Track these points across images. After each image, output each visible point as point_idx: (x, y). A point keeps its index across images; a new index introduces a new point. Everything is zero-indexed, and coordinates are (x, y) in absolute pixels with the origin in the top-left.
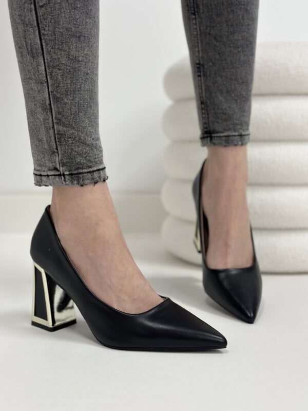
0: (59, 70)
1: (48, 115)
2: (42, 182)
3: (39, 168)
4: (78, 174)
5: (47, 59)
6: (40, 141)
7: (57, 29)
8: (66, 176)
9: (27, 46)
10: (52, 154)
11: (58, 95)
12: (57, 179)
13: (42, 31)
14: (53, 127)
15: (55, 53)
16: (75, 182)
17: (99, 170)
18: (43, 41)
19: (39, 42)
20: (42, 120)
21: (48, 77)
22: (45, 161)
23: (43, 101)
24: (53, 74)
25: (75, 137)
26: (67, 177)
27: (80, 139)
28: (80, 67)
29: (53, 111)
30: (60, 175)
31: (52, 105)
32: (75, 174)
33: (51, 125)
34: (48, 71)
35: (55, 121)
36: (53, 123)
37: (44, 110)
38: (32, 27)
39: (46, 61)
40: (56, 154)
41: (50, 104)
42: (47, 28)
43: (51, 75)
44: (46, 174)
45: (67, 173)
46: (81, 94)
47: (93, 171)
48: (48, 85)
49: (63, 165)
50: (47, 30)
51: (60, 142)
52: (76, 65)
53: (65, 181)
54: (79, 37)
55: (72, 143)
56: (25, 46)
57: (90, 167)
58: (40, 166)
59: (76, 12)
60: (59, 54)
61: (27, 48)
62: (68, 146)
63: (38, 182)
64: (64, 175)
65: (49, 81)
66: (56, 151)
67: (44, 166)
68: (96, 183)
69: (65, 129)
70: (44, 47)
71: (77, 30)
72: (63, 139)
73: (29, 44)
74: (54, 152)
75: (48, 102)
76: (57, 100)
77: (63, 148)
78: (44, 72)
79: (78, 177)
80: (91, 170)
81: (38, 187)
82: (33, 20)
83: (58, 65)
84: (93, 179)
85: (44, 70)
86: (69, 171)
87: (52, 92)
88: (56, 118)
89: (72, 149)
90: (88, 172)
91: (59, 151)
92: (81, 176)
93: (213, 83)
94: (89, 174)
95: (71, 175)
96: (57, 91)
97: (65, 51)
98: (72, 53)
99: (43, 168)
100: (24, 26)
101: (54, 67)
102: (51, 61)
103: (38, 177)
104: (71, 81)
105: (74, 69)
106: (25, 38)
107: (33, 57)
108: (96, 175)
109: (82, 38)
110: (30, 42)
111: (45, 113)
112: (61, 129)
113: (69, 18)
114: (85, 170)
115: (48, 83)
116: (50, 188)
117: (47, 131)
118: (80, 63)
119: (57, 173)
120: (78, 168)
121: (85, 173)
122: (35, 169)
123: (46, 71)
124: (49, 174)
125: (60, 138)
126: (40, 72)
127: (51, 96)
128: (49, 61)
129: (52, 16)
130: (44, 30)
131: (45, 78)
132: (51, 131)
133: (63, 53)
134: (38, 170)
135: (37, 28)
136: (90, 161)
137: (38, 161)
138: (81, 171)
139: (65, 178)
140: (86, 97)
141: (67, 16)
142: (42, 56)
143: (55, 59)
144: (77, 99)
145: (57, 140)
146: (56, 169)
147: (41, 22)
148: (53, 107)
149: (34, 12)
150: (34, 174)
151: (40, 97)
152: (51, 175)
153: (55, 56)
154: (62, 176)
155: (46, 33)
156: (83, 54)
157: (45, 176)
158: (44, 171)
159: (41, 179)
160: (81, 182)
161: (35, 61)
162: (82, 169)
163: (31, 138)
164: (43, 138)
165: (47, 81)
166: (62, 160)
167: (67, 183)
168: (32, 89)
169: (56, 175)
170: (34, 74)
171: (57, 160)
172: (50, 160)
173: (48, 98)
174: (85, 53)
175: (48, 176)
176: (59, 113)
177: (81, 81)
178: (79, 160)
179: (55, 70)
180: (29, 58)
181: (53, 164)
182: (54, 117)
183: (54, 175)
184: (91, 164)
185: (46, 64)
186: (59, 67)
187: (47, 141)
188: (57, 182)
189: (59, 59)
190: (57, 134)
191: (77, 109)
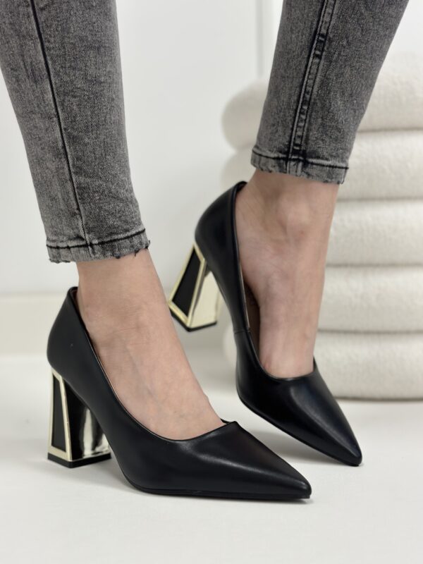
0: (75, 97)
1: (62, 162)
2: (60, 256)
3: (54, 238)
4: (111, 241)
5: (56, 83)
6: (53, 199)
7: (66, 40)
8: (95, 246)
9: (25, 67)
10: (72, 216)
11: (75, 134)
12: (82, 251)
13: (46, 44)
14: (71, 179)
15: (66, 73)
16: (109, 254)
17: (138, 233)
18: (48, 58)
19: (43, 59)
20: (54, 170)
21: (59, 109)
22: (62, 227)
23: (53, 143)
24: (66, 104)
25: (104, 191)
26: (97, 248)
27: (111, 192)
28: (101, 91)
29: (69, 156)
30: (86, 246)
31: (67, 147)
32: (107, 242)
33: (68, 177)
34: (57, 100)
35: (72, 170)
36: (70, 173)
37: (57, 155)
38: (32, 39)
39: (54, 85)
40: (78, 216)
41: (64, 147)
42: (52, 40)
43: (63, 105)
44: (64, 245)
45: (95, 241)
46: (107, 129)
47: (132, 236)
48: (59, 119)
49: (90, 230)
50: (53, 43)
51: (82, 199)
52: (97, 88)
53: (94, 253)
54: (99, 48)
55: (100, 199)
56: (23, 66)
57: (127, 230)
58: (55, 235)
59: (92, 12)
60: (72, 74)
61: (27, 70)
62: (95, 204)
63: (54, 257)
64: (91, 245)
65: (60, 114)
66: (77, 212)
67: (61, 235)
68: (136, 252)
69: (88, 180)
70: (50, 66)
71: (94, 38)
72: (86, 195)
73: (29, 63)
74: (75, 214)
75: (60, 144)
76: (74, 140)
77: (87, 208)
78: (52, 102)
79: (112, 246)
80: (129, 234)
81: (55, 263)
82: (32, 29)
83: (72, 91)
84: (132, 246)
85: (52, 100)
86: (98, 239)
87: (65, 129)
88: (74, 165)
89: (100, 208)
90: (125, 238)
91: (82, 212)
92: (116, 244)
93: (337, 75)
94: (127, 240)
95: (102, 243)
96: (73, 128)
97: (81, 70)
98: (90, 72)
99: (61, 238)
100: (19, 38)
101: (66, 94)
102: (61, 86)
103: (54, 250)
104: (93, 112)
105: (95, 94)
106: (23, 56)
107: (36, 82)
108: (136, 240)
109: (102, 50)
110: (29, 60)
111: (57, 160)
112: (82, 181)
113: (83, 22)
114: (121, 236)
115: (58, 117)
116: (73, 265)
117: (63, 185)
118: (102, 85)
119: (84, 243)
120: (112, 234)
121: (121, 239)
122: (48, 239)
124: (70, 246)
125: (81, 193)
126: (47, 102)
127: (64, 135)
128: (58, 85)
129: (58, 21)
130: (49, 42)
131: (54, 110)
132: (69, 185)
133: (78, 73)
134: (54, 241)
135: (39, 40)
136: (126, 222)
137: (52, 227)
138: (116, 237)
139: (93, 249)
140: (113, 132)
141: (80, 20)
142: (48, 80)
143: (67, 82)
144: (102, 137)
145: (78, 197)
146: (79, 237)
147: (43, 31)
148: (68, 150)
149: (33, 18)
150: (47, 245)
151: (49, 137)
152: (73, 247)
153: (66, 78)
154: (89, 247)
155: (51, 46)
156: (105, 73)
157: (64, 248)
158: (62, 241)
159: (59, 253)
160: (117, 253)
161: (38, 86)
162: (117, 234)
163: (39, 197)
164: (57, 195)
165: (58, 113)
166: (86, 224)
167: (97, 255)
168: (36, 127)
169: (81, 246)
170: (38, 106)
171: (80, 224)
172: (70, 226)
173: (60, 138)
174: (107, 70)
175: (68, 248)
176: (78, 159)
177: (105, 111)
178: (111, 222)
179: (67, 98)
180: (29, 83)
181: (75, 231)
182: (71, 164)
183: (78, 246)
184: (128, 226)
185: (54, 90)
186: (73, 93)
187: (64, 199)
188: (83, 255)
189: (72, 82)
190: (77, 188)
191: (103, 151)
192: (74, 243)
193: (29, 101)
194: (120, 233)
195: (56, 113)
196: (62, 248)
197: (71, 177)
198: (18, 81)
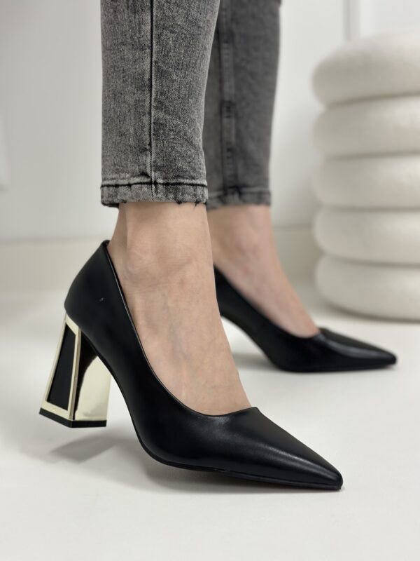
0: (172, 32)
1: (144, 95)
2: (117, 196)
3: (114, 176)
4: (176, 184)
5: (157, 16)
6: (122, 134)
10: (141, 152)
11: (165, 68)
12: (145, 188)
14: (150, 113)
15: (169, 9)
16: (171, 196)
17: (202, 186)
20: (132, 103)
21: (154, 42)
22: (127, 165)
23: (139, 75)
24: (162, 38)
25: (180, 132)
26: (160, 187)
27: (186, 135)
29: (153, 90)
30: (150, 183)
31: (153, 80)
32: (172, 184)
33: (147, 110)
34: (154, 32)
35: (153, 104)
36: (151, 107)
37: (140, 87)
39: (154, 18)
40: (148, 152)
41: (150, 80)
43: (159, 38)
44: (126, 182)
45: (160, 181)
46: (195, 73)
47: (197, 185)
48: (152, 51)
49: (157, 168)
51: (156, 135)
52: (195, 31)
53: (156, 192)
55: (174, 139)
57: (193, 178)
58: (116, 173)
60: (175, 10)
62: (168, 142)
63: (109, 196)
64: (156, 183)
65: (154, 47)
66: (148, 147)
67: (123, 172)
68: (197, 202)
69: (168, 117)
72: (161, 132)
74: (145, 150)
75: (147, 76)
76: (162, 74)
77: (159, 145)
78: (149, 34)
79: (176, 189)
80: (194, 182)
83: (172, 26)
84: (195, 195)
85: (149, 31)
86: (164, 179)
87: (156, 62)
88: (156, 99)
89: (173, 148)
90: (190, 184)
91: (153, 148)
92: (181, 187)
94: (191, 187)
95: (167, 184)
96: (164, 62)
97: (184, 8)
98: (193, 13)
99: (123, 175)
101: (165, 28)
102: (162, 19)
103: (111, 188)
104: (186, 52)
107: (135, 13)
108: (199, 190)
111: (140, 92)
112: (161, 117)
114: (187, 181)
115: (152, 49)
117: (139, 119)
118: (200, 29)
119: (149, 180)
120: (178, 176)
121: (187, 184)
123: (152, 32)
124: (132, 183)
125: (157, 129)
126: (143, 34)
127: (153, 68)
128: (159, 18)
131: (149, 42)
132: (146, 118)
133: (181, 11)
134: (112, 179)
136: (194, 169)
137: (115, 165)
138: (182, 181)
139: (156, 188)
142: (149, 11)
143: (169, 17)
144: (189, 79)
145: (152, 132)
146: (144, 174)
148: (154, 83)
151: (135, 69)
152: (135, 184)
153: (168, 13)
154: (153, 186)
156: (205, 19)
157: (124, 185)
158: (124, 179)
159: (116, 192)
160: (180, 197)
161: (137, 17)
162: (183, 178)
164: (128, 130)
165: (152, 45)
166: (155, 162)
167: (159, 196)
169: (144, 183)
170: (131, 37)
171: (149, 161)
172: (137, 162)
173: (149, 70)
174: (208, 18)
175: (130, 185)
176: (162, 93)
177: (197, 55)
178: (180, 165)
179: (165, 32)
180: (127, 14)
181: (141, 167)
182: (153, 97)
183: (141, 183)
184: (195, 174)
185: (154, 22)
186: (172, 29)
187: (136, 134)
188: (144, 193)
189: (173, 18)
190: (154, 123)
191: (187, 93)
192: (138, 180)
193: (122, 32)
194: (187, 178)
195: (150, 45)
196: (122, 185)
197: (150, 111)
198: (115, 12)
